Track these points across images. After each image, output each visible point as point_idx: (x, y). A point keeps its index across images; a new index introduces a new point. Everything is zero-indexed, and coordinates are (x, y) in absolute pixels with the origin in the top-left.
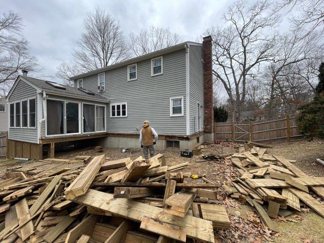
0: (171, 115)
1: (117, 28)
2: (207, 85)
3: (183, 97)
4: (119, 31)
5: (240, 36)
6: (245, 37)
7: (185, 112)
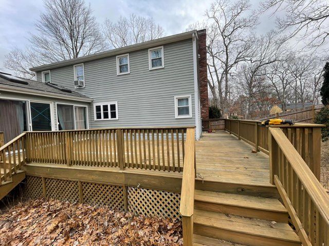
0: (177, 116)
1: (88, 13)
2: (203, 83)
3: (190, 96)
4: (91, 16)
5: (222, 35)
6: (226, 37)
7: (194, 114)
